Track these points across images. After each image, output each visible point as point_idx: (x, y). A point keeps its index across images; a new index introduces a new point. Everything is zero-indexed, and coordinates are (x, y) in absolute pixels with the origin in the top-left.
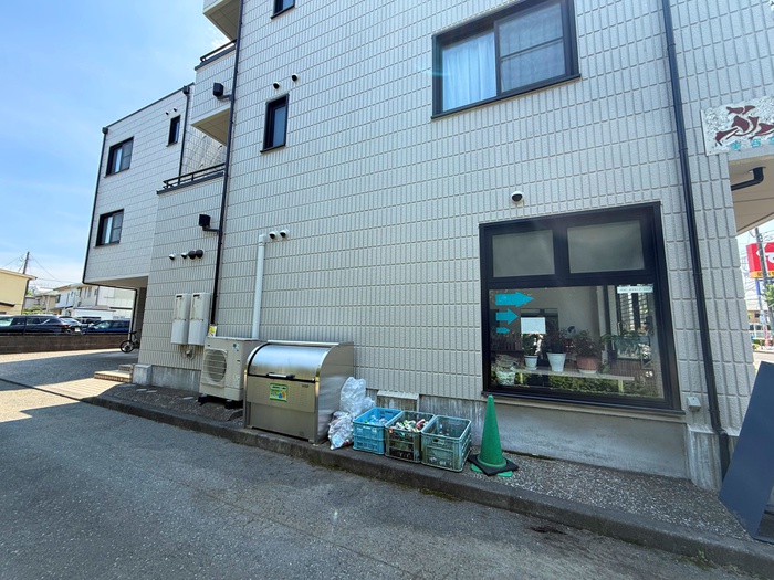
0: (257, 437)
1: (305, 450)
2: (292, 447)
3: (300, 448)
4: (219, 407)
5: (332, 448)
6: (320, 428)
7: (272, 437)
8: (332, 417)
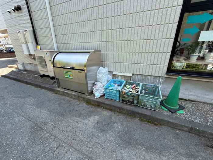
0: (63, 92)
1: (84, 98)
2: (78, 97)
3: (82, 97)
4: (48, 79)
5: (96, 98)
6: (89, 89)
7: (70, 92)
8: (94, 84)
